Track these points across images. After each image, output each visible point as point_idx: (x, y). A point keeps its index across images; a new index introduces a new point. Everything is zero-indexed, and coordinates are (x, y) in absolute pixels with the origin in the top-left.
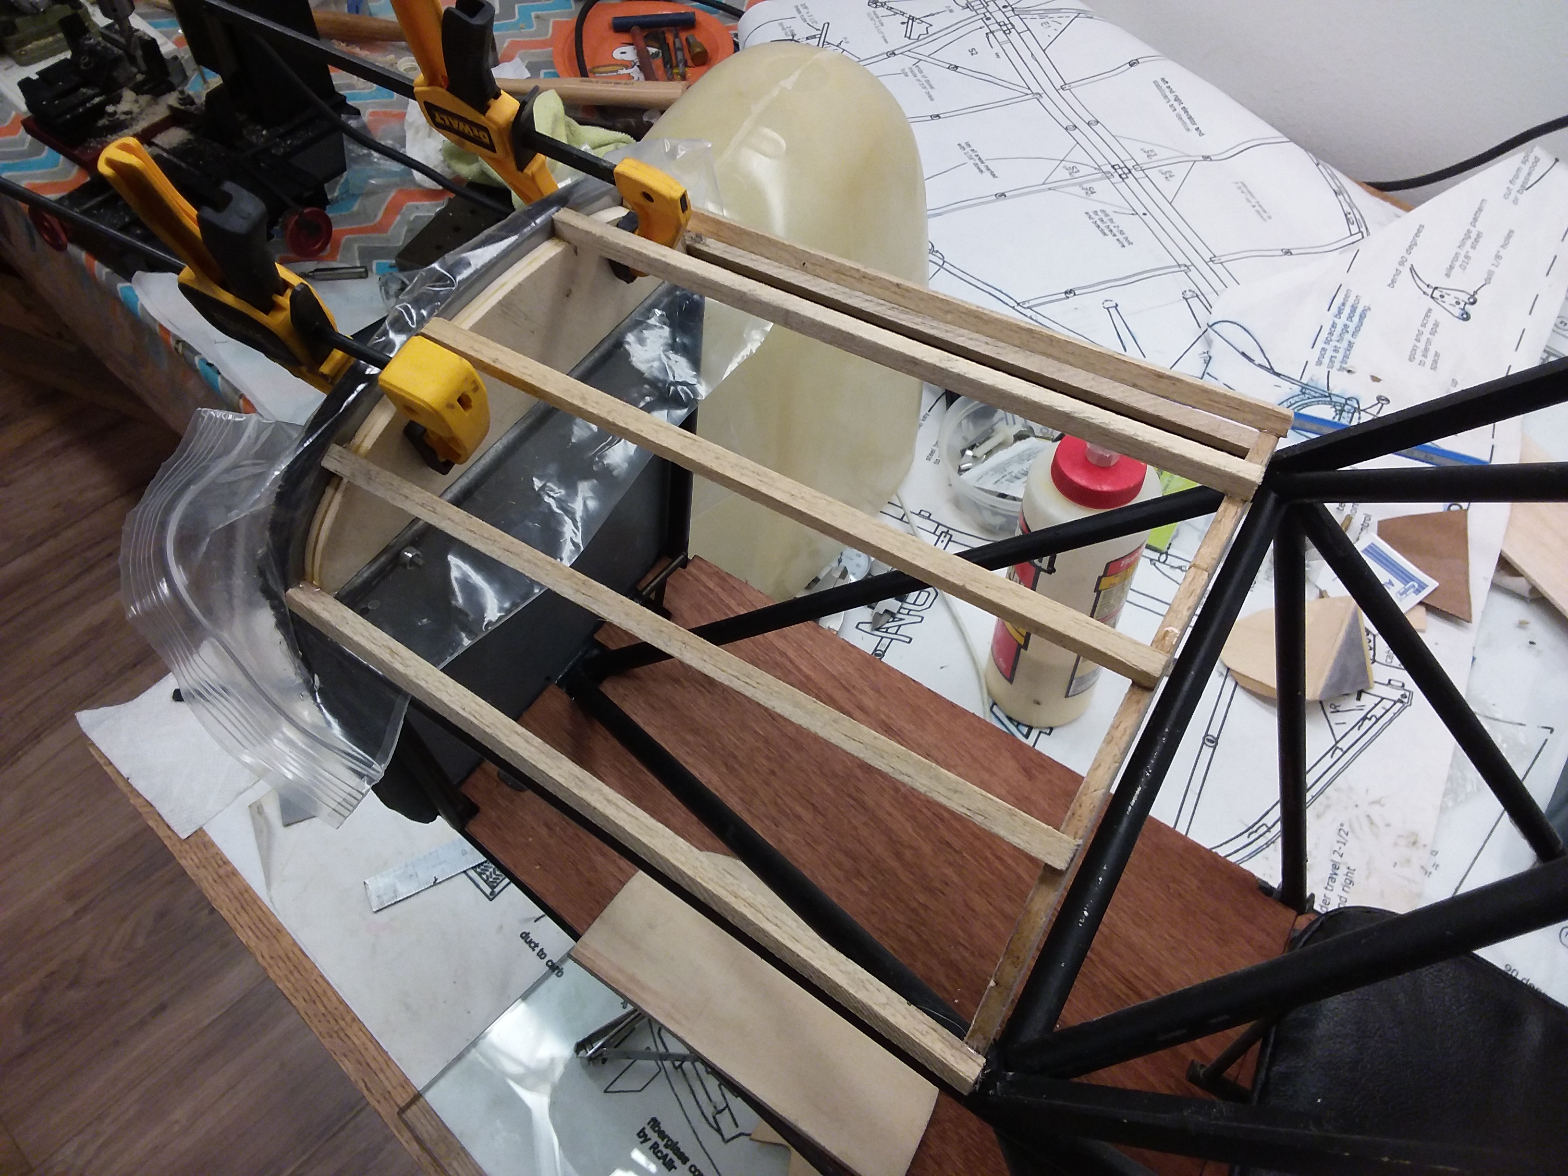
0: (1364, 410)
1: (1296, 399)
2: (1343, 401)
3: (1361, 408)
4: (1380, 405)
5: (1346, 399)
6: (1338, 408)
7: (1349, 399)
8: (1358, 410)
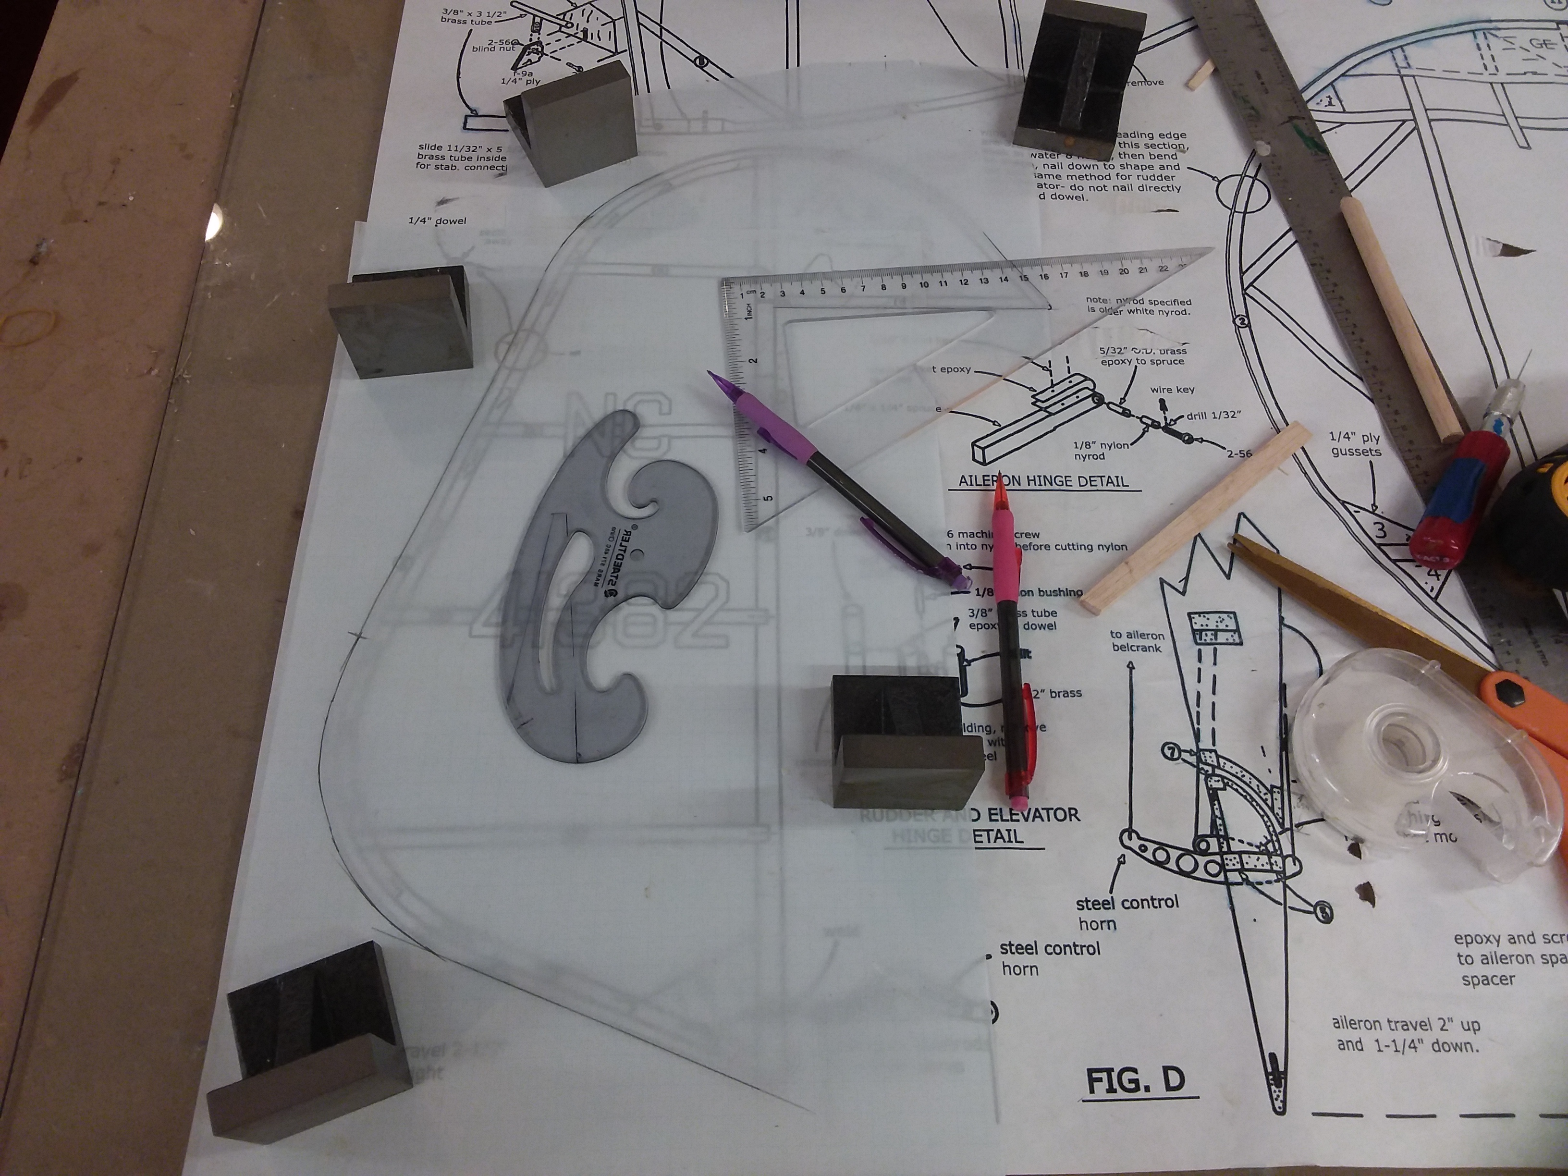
0: (1285, 886)
1: (1254, 784)
2: (1287, 851)
3: (1288, 882)
4: (1311, 909)
5: (1293, 856)
6: (1270, 847)
7: (1295, 859)
8: (1282, 877)
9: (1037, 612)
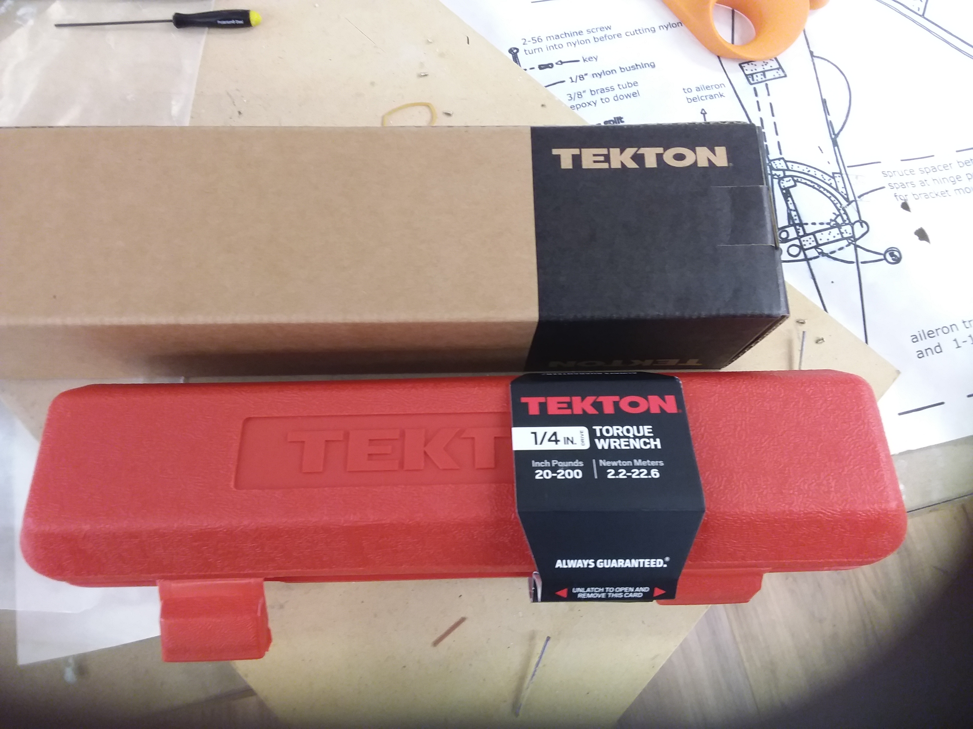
9: (622, 85)
